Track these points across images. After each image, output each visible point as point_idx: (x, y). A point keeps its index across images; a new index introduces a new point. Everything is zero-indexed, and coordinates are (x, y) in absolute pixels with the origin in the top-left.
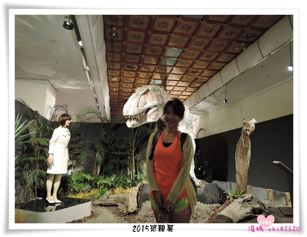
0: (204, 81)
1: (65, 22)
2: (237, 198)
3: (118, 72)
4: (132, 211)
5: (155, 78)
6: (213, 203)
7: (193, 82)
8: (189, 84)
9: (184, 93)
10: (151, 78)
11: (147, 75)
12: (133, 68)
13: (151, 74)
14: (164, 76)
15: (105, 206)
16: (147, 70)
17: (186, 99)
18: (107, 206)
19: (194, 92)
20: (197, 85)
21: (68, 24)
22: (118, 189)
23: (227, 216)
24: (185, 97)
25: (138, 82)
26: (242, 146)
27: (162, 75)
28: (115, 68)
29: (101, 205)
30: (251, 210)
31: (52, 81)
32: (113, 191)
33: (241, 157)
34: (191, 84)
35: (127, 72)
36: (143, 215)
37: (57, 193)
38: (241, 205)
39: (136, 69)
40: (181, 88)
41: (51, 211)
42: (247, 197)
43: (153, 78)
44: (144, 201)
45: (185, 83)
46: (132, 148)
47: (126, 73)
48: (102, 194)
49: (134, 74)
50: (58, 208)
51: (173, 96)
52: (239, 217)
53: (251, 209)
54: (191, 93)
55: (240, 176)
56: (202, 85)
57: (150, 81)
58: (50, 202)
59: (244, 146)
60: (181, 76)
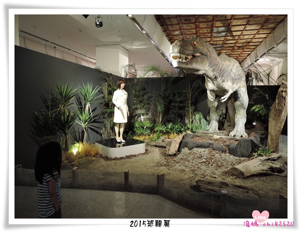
0: (279, 20)
1: (96, 23)
2: (263, 156)
3: (178, 26)
4: (171, 154)
5: (217, 25)
6: (243, 157)
7: (265, 23)
8: (260, 26)
9: (257, 36)
10: (212, 27)
11: (207, 24)
12: (190, 20)
13: (211, 23)
14: (227, 22)
15: (159, 147)
16: (206, 20)
17: (261, 42)
18: (160, 147)
19: (270, 33)
20: (272, 25)
21: (98, 23)
22: (172, 135)
23: (240, 169)
24: (261, 40)
25: (201, 32)
26: (275, 107)
27: (224, 22)
28: (173, 23)
29: (156, 146)
30: (269, 169)
31: (123, 45)
32: (169, 136)
33: (273, 119)
34: (263, 26)
35: (187, 25)
36: (180, 157)
37: (123, 135)
38: (261, 162)
39: (194, 21)
40: (251, 31)
41: (119, 147)
42: (273, 157)
43: (214, 26)
44: (184, 147)
45: (255, 26)
46: (189, 100)
47: (185, 26)
48: (158, 138)
49: (193, 26)
50: (124, 145)
51: (245, 40)
52: (252, 172)
53: (269, 167)
54: (266, 35)
55: (271, 136)
56: (278, 25)
57: (212, 30)
58: (118, 141)
59: (277, 108)
60: (246, 20)
